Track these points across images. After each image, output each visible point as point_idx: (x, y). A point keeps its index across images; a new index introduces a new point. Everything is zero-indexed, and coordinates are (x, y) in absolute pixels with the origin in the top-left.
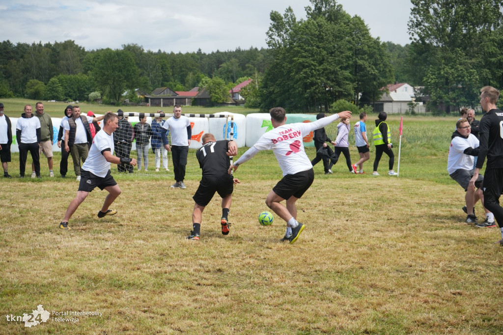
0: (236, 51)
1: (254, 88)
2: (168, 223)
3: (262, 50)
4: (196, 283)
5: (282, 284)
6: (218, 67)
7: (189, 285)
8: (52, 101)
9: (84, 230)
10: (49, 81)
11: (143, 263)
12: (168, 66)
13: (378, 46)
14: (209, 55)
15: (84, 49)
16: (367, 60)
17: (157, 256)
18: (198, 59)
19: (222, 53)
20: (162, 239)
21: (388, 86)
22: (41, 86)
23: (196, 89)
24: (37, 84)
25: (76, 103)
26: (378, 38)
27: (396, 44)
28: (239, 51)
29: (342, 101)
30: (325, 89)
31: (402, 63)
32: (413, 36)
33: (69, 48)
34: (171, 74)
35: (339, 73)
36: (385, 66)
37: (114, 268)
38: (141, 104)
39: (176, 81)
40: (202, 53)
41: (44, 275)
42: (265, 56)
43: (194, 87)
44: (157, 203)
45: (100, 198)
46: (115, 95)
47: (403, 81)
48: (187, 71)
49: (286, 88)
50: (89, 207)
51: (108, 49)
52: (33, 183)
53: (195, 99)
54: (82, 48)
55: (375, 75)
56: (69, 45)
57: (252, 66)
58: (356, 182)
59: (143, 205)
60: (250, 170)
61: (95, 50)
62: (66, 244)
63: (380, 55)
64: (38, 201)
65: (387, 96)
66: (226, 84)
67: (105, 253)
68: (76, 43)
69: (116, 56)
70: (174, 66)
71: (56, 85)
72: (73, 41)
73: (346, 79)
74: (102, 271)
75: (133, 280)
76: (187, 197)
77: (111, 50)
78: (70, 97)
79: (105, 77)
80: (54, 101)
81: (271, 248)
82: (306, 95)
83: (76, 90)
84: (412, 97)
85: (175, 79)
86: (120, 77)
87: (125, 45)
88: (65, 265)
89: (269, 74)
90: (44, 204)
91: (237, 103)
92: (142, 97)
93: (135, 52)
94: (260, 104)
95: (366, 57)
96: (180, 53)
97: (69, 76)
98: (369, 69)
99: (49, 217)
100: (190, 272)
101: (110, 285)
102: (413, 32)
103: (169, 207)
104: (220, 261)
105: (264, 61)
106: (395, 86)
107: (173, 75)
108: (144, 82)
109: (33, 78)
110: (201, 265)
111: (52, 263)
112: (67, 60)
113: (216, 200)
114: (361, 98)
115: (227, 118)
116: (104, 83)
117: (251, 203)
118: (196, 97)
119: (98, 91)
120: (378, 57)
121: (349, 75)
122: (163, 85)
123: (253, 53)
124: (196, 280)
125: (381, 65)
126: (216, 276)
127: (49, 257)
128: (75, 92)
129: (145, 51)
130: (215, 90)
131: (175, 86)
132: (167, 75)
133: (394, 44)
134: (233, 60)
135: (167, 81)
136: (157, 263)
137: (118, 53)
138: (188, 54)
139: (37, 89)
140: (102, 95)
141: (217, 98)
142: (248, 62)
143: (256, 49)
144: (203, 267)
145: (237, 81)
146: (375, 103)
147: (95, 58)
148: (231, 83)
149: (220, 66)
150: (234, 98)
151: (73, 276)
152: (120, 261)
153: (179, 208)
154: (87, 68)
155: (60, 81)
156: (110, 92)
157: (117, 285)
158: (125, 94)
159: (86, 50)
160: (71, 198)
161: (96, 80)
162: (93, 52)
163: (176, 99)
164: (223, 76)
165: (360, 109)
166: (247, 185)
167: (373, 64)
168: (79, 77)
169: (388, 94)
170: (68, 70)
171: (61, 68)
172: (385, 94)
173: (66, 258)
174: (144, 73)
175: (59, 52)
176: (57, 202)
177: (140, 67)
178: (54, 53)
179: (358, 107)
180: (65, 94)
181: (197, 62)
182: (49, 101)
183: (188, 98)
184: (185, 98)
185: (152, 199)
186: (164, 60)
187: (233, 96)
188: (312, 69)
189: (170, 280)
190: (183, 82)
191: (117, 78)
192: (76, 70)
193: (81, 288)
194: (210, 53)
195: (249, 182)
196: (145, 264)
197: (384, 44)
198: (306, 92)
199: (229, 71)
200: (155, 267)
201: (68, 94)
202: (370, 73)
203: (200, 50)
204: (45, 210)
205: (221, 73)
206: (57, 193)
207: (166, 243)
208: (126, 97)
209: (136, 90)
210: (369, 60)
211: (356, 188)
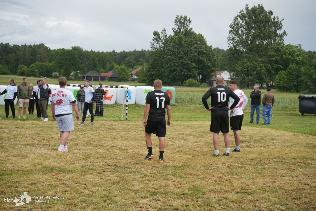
0: (134, 51)
1: (143, 72)
2: (91, 142)
3: (148, 51)
4: (103, 171)
5: (146, 172)
6: (124, 60)
7: (99, 171)
8: (32, 77)
9: (48, 145)
10: (30, 66)
11: (76, 161)
12: (96, 59)
13: (211, 50)
14: (119, 53)
15: (50, 49)
16: (205, 57)
17: (84, 158)
18: (113, 55)
19: (126, 52)
20: (87, 150)
21: (216, 72)
22: (25, 68)
23: (111, 72)
24: (24, 67)
25: (45, 78)
26: (211, 46)
27: (221, 49)
28: (135, 51)
29: (191, 80)
30: (182, 73)
31: (224, 59)
32: (230, 45)
33: (41, 48)
34: (98, 63)
35: (190, 64)
36: (215, 61)
37: (62, 163)
38: (81, 79)
39: (100, 67)
40: (115, 52)
41: (27, 166)
42: (150, 54)
43: (110, 71)
44: (86, 132)
45: (56, 129)
46: (67, 74)
47: (225, 70)
48: (106, 61)
49: (160, 73)
50: (51, 133)
51: (63, 49)
52: (21, 121)
53: (111, 77)
54: (49, 48)
55: (209, 66)
56: (42, 46)
57: (143, 60)
58: (192, 123)
59: (79, 133)
60: (137, 116)
61: (56, 49)
62: (38, 151)
63: (212, 55)
64: (24, 130)
65: (215, 77)
66: (128, 69)
67: (58, 156)
68: (45, 45)
69: (68, 53)
70: (99, 59)
71: (34, 68)
72: (44, 44)
73: (194, 68)
74: (55, 164)
75: (71, 169)
76: (102, 129)
77: (65, 49)
78: (42, 75)
79: (61, 64)
80: (33, 77)
81: (142, 155)
82: (171, 76)
83: (45, 71)
84: (229, 78)
85: (100, 66)
86: (70, 65)
87: (72, 47)
88: (37, 161)
89: (151, 65)
90: (27, 131)
91: (133, 80)
92: (81, 75)
93: (78, 51)
94: (146, 81)
95: (205, 56)
96: (103, 52)
97: (41, 63)
98: (206, 62)
99: (29, 138)
100: (100, 165)
101: (60, 171)
102: (230, 43)
103: (92, 134)
104: (116, 161)
105: (149, 57)
106: (220, 72)
107: (99, 63)
108: (83, 67)
109: (21, 64)
110: (106, 162)
111: (30, 160)
112: (40, 54)
113: (117, 131)
114: (201, 78)
115: (125, 88)
116: (61, 67)
117: (135, 133)
118: (111, 76)
119: (57, 72)
120: (211, 56)
121: (196, 66)
122: (93, 69)
123: (143, 53)
124: (103, 170)
125: (213, 61)
126: (113, 167)
127: (29, 158)
128: (44, 72)
129: (84, 51)
130: (121, 72)
131: (100, 70)
132: (95, 64)
133: (220, 49)
134: (132, 56)
135: (96, 67)
136: (84, 161)
137: (68, 51)
138: (107, 52)
139: (24, 70)
140: (59, 74)
141: (123, 77)
142: (140, 57)
143: (145, 50)
144: (107, 163)
145: (134, 68)
146: (209, 81)
147: (56, 53)
148: (131, 69)
149: (125, 59)
150: (132, 77)
151: (41, 166)
152: (65, 160)
153: (98, 135)
154: (51, 59)
155: (37, 66)
156: (64, 73)
157: (63, 171)
158: (72, 74)
159: (51, 49)
160: (41, 129)
161: (56, 66)
162: (55, 50)
163: (100, 77)
164: (126, 65)
165: (201, 84)
166: (135, 124)
167: (208, 60)
168: (47, 64)
169: (216, 76)
170: (41, 60)
171: (37, 58)
172: (214, 77)
173: (38, 158)
174: (83, 62)
175: (36, 50)
176: (33, 131)
177: (80, 59)
178: (33, 50)
179: (200, 83)
180: (39, 73)
181: (112, 57)
182: (30, 77)
183: (107, 77)
184: (105, 77)
185: (84, 130)
186: (94, 56)
187: (131, 76)
188: (175, 62)
189: (89, 169)
190: (104, 68)
191: (68, 65)
192: (45, 60)
193: (45, 172)
194: (120, 52)
195: (135, 122)
196: (77, 162)
197: (214, 49)
198: (171, 75)
199: (129, 62)
200: (83, 163)
201: (41, 73)
202: (207, 65)
203: (114, 50)
204: (27, 134)
205: (125, 63)
206: (34, 126)
207: (89, 152)
208: (73, 75)
209: (78, 72)
210: (206, 58)
211: (192, 126)
